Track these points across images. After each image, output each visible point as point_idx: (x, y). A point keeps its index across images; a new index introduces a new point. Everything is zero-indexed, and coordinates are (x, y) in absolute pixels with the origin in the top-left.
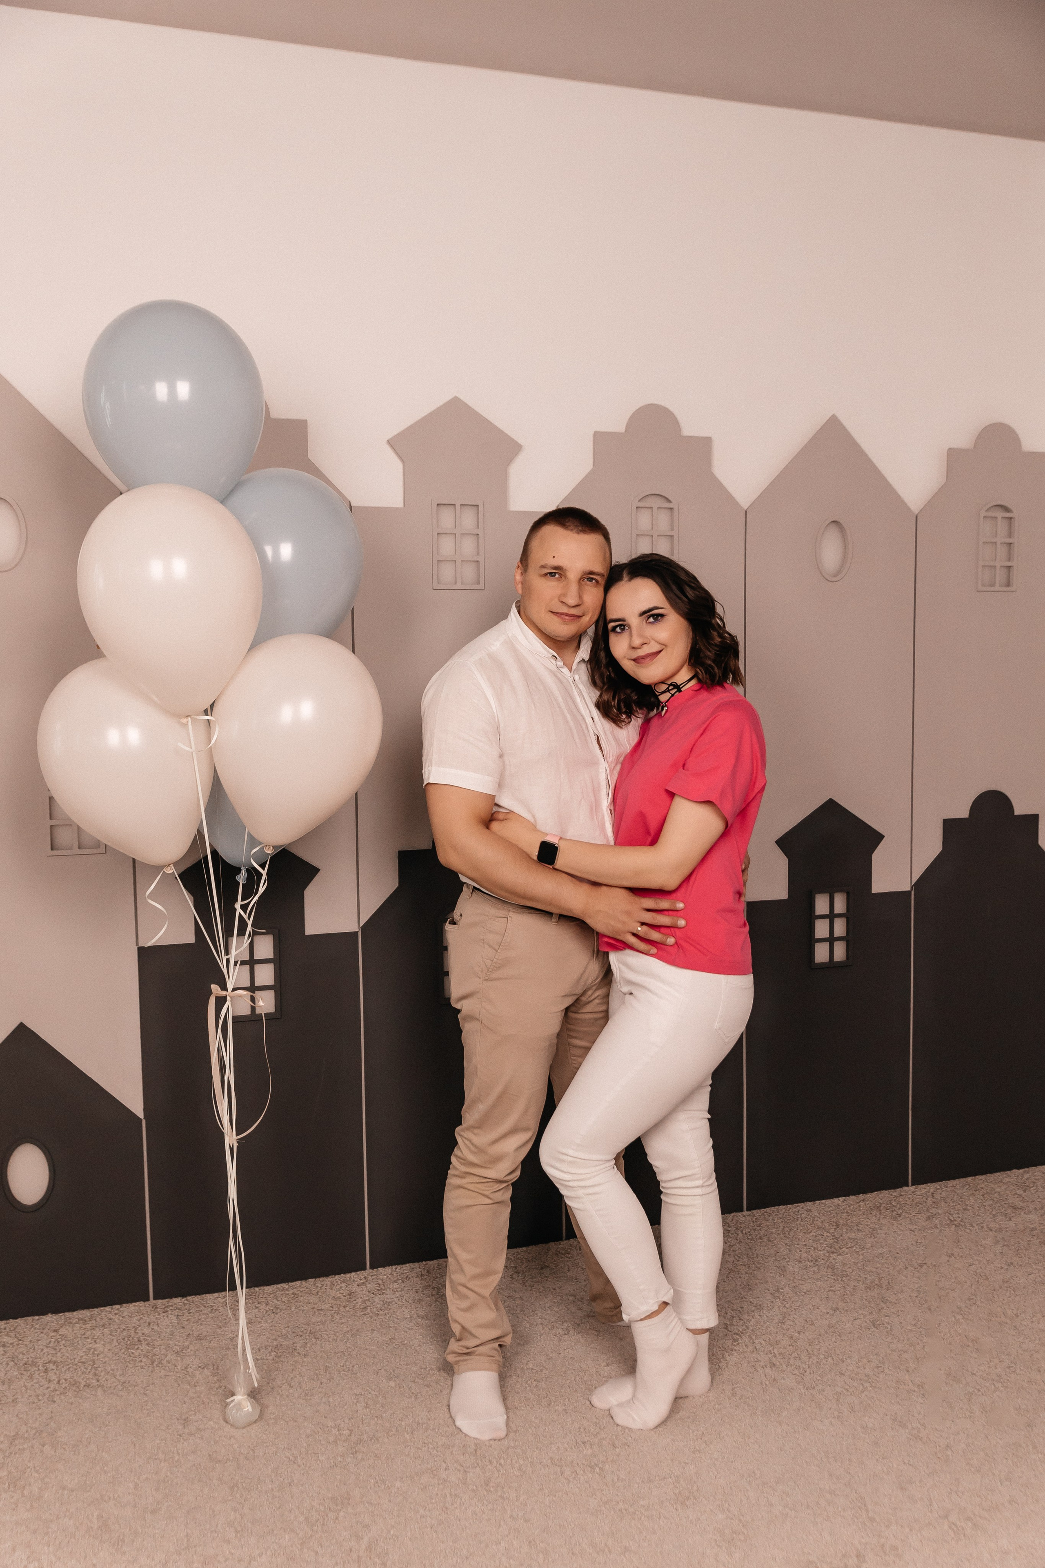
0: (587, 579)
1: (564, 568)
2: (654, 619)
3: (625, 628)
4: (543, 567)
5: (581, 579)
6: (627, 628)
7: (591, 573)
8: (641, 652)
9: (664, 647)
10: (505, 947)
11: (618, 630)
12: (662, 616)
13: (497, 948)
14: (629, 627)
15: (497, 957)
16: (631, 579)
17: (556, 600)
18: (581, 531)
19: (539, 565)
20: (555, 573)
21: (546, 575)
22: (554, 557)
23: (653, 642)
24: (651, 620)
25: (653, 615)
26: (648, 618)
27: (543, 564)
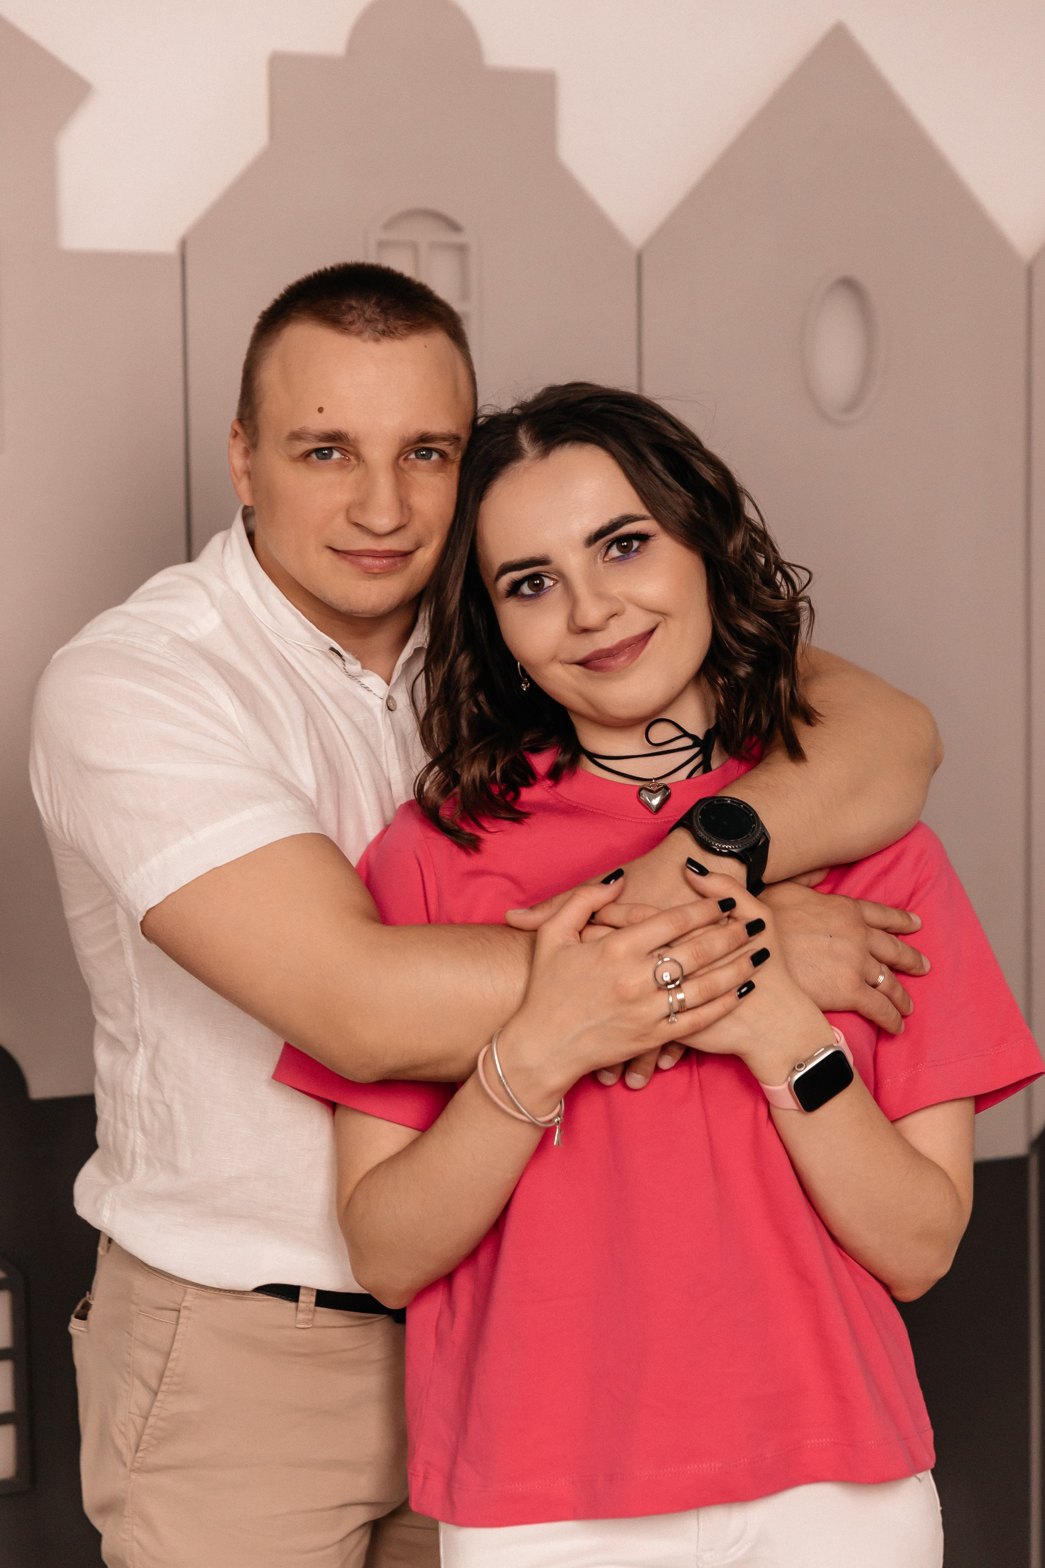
0: (416, 452)
1: (352, 436)
2: (621, 549)
3: (542, 583)
4: (296, 436)
5: (398, 457)
6: (548, 582)
7: (425, 438)
8: (605, 641)
9: (659, 618)
10: (174, 1388)
11: (526, 589)
12: (643, 538)
13: (154, 1383)
14: (561, 577)
15: (155, 1411)
16: (545, 452)
17: (340, 521)
18: (383, 333)
19: (286, 432)
20: (330, 449)
21: (307, 455)
22: (321, 410)
23: (631, 610)
24: (615, 552)
25: (619, 540)
26: (609, 547)
27: (296, 428)
